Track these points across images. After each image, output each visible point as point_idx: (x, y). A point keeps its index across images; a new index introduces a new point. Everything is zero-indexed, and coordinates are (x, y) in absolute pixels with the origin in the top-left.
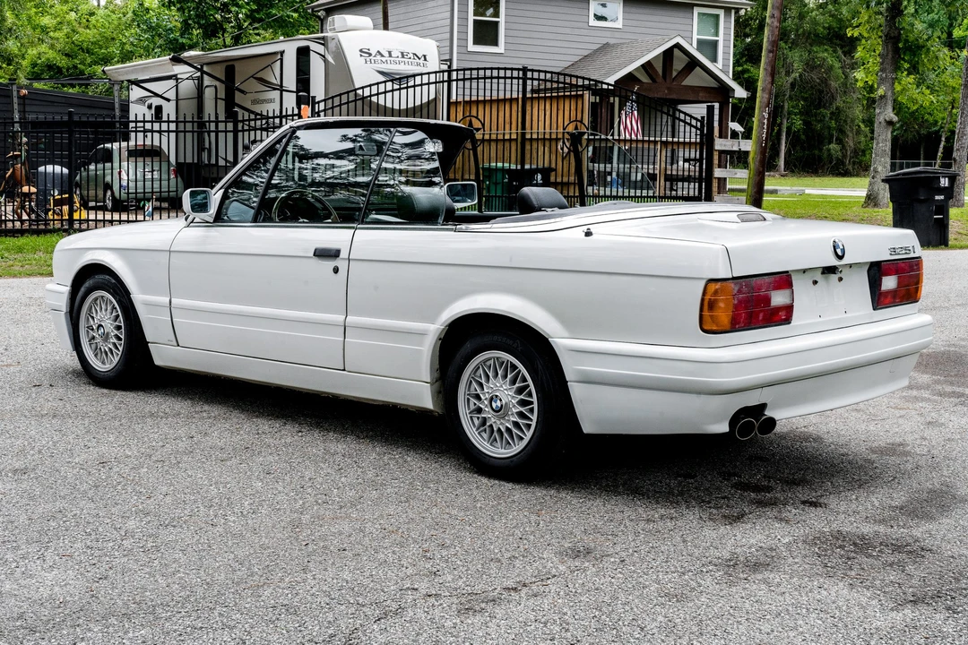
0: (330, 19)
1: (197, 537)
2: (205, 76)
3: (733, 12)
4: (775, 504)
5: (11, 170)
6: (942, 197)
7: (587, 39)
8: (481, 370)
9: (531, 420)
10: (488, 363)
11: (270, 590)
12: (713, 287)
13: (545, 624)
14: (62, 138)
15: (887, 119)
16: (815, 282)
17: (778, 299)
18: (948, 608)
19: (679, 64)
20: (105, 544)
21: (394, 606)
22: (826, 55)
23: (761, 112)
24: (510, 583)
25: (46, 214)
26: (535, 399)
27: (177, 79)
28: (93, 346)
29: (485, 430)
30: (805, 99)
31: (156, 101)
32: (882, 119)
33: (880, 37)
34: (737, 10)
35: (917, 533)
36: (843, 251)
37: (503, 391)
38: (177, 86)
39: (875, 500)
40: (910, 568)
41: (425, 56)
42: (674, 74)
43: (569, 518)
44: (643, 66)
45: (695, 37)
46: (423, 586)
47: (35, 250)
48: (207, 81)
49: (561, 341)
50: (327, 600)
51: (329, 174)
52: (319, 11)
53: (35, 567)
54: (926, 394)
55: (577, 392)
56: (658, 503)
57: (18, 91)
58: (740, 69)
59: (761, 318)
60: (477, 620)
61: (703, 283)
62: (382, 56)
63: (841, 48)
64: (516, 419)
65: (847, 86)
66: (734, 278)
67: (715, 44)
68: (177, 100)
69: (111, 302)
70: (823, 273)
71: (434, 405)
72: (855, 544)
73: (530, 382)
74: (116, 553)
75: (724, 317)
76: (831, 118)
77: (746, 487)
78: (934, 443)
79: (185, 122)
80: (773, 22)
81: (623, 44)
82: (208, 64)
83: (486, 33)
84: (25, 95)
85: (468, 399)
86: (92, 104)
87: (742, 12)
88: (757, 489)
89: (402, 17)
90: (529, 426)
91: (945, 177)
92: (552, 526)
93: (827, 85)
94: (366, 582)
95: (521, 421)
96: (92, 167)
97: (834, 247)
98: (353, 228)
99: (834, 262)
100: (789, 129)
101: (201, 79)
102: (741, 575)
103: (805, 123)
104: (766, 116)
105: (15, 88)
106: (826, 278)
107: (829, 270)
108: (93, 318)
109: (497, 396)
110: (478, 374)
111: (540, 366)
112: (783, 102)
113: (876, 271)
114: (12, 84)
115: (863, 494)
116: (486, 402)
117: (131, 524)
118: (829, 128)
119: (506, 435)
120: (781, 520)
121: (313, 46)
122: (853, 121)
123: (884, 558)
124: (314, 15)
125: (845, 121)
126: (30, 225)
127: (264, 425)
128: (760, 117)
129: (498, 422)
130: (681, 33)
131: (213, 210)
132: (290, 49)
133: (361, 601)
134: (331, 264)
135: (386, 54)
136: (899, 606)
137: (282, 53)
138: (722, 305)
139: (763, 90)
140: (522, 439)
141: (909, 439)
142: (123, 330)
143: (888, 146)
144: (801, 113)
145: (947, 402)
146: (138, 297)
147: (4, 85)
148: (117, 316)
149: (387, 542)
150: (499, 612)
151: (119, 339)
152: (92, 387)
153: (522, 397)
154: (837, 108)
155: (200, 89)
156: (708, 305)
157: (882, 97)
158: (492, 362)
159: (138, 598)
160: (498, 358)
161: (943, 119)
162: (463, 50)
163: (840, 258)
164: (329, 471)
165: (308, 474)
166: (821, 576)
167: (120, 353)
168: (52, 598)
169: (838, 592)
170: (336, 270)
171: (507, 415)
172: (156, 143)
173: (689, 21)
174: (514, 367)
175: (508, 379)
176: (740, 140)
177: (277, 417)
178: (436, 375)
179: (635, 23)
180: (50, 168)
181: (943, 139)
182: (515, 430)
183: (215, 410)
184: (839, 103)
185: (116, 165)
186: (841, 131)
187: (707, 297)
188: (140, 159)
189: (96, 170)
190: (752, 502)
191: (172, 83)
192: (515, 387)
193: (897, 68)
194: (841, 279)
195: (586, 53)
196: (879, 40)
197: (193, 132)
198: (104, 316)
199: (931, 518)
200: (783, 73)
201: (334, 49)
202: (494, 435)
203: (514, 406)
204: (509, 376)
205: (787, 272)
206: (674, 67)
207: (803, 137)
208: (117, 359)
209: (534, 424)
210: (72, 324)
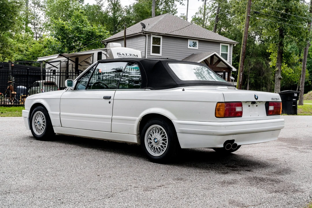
0: (108, 44)
1: (67, 174)
2: (69, 60)
3: (232, 45)
4: (238, 170)
5: (9, 87)
6: (295, 100)
7: (188, 52)
8: (151, 131)
9: (166, 145)
10: (153, 129)
11: (89, 185)
12: (219, 104)
13: (168, 194)
14: (25, 80)
15: (279, 77)
16: (249, 106)
17: (238, 109)
18: (285, 194)
19: (215, 60)
20: (41, 174)
21: (125, 189)
22: (261, 59)
23: (240, 73)
24: (159, 185)
25: (19, 100)
26: (167, 139)
27: (60, 62)
28: (36, 128)
29: (152, 149)
30: (255, 73)
31: (54, 68)
32: (277, 77)
33: (277, 52)
34: (234, 44)
35: (278, 178)
36: (257, 97)
37: (158, 137)
38: (60, 64)
39: (267, 170)
40: (275, 185)
41: (137, 55)
42: (214, 63)
43: (176, 172)
44: (204, 60)
45: (221, 52)
46: (134, 185)
47: (15, 111)
48: (70, 62)
49: (175, 121)
50: (106, 187)
51: (108, 77)
52: (105, 43)
53: (21, 179)
54: (285, 147)
55: (179, 135)
56: (203, 169)
57: (11, 65)
58: (235, 64)
59: (233, 114)
60: (149, 192)
61: (216, 103)
62: (124, 55)
63: (266, 58)
64: (162, 145)
65: (268, 70)
66: (225, 102)
67: (227, 55)
68: (60, 68)
69: (42, 114)
70: (252, 103)
71: (138, 142)
72: (260, 179)
73: (166, 133)
74: (44, 176)
75: (222, 113)
76: (263, 79)
77: (230, 167)
78: (286, 158)
79: (63, 73)
80: (243, 46)
81: (198, 54)
82: (70, 57)
83: (156, 50)
84: (13, 66)
85: (148, 140)
86: (33, 69)
87: (235, 45)
88: (232, 167)
89: (130, 45)
90: (165, 147)
91: (296, 93)
92: (172, 173)
93: (262, 69)
94: (117, 184)
95: (163, 145)
96: (34, 88)
97: (255, 96)
98: (115, 90)
99: (254, 100)
100: (250, 82)
101: (68, 62)
102: (226, 185)
103: (255, 81)
104: (242, 75)
105: (10, 64)
106: (253, 105)
107: (253, 103)
108: (36, 120)
109: (156, 138)
110: (150, 132)
111: (169, 128)
112: (248, 74)
113: (268, 104)
114: (9, 63)
115: (264, 169)
116: (153, 140)
117: (48, 170)
118: (262, 82)
119: (158, 150)
120: (239, 174)
121: (103, 52)
122: (270, 81)
123: (268, 182)
124: (103, 43)
125: (267, 80)
126: (14, 103)
127: (87, 150)
128: (240, 75)
129: (156, 146)
130: (216, 51)
131: (74, 86)
132: (95, 52)
133: (115, 188)
134: (108, 101)
135: (125, 55)
136: (271, 193)
137: (93, 54)
138: (221, 109)
139: (241, 67)
140: (163, 150)
141: (279, 157)
142: (45, 122)
143: (279, 86)
144: (253, 78)
145: (291, 149)
146: (50, 112)
147: (7, 63)
148: (44, 119)
149: (123, 176)
150: (155, 191)
151: (44, 125)
152: (35, 140)
153: (163, 138)
154: (265, 76)
155: (67, 64)
156: (217, 110)
157: (277, 71)
158: (155, 128)
159: (51, 186)
160: (156, 127)
161: (298, 80)
162: (149, 55)
163: (257, 99)
164: (106, 160)
165: (100, 161)
166: (249, 186)
167: (44, 130)
168: (26, 186)
169: (254, 189)
170: (110, 102)
171: (159, 143)
172: (54, 81)
173: (218, 48)
174: (161, 129)
175: (159, 133)
176: (234, 82)
177: (91, 148)
178: (138, 133)
179: (202, 48)
180: (21, 87)
181: (298, 87)
182: (161, 148)
183: (72, 146)
184: (265, 75)
185: (41, 87)
186: (266, 83)
187: (217, 107)
188: (49, 86)
189: (35, 89)
190: (231, 170)
191: (59, 63)
192: (161, 135)
193: (282, 62)
194: (257, 106)
195: (187, 56)
196: (276, 53)
197: (65, 76)
198: (40, 119)
199: (284, 175)
200: (248, 65)
201: (109, 53)
202: (155, 150)
203: (161, 141)
204: (160, 132)
205: (241, 102)
206: (214, 61)
207: (254, 85)
208: (43, 131)
209: (167, 146)
210: (30, 122)
